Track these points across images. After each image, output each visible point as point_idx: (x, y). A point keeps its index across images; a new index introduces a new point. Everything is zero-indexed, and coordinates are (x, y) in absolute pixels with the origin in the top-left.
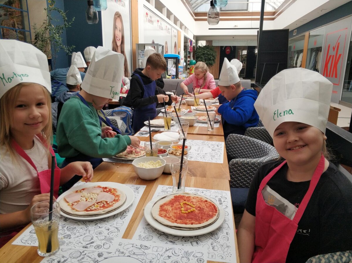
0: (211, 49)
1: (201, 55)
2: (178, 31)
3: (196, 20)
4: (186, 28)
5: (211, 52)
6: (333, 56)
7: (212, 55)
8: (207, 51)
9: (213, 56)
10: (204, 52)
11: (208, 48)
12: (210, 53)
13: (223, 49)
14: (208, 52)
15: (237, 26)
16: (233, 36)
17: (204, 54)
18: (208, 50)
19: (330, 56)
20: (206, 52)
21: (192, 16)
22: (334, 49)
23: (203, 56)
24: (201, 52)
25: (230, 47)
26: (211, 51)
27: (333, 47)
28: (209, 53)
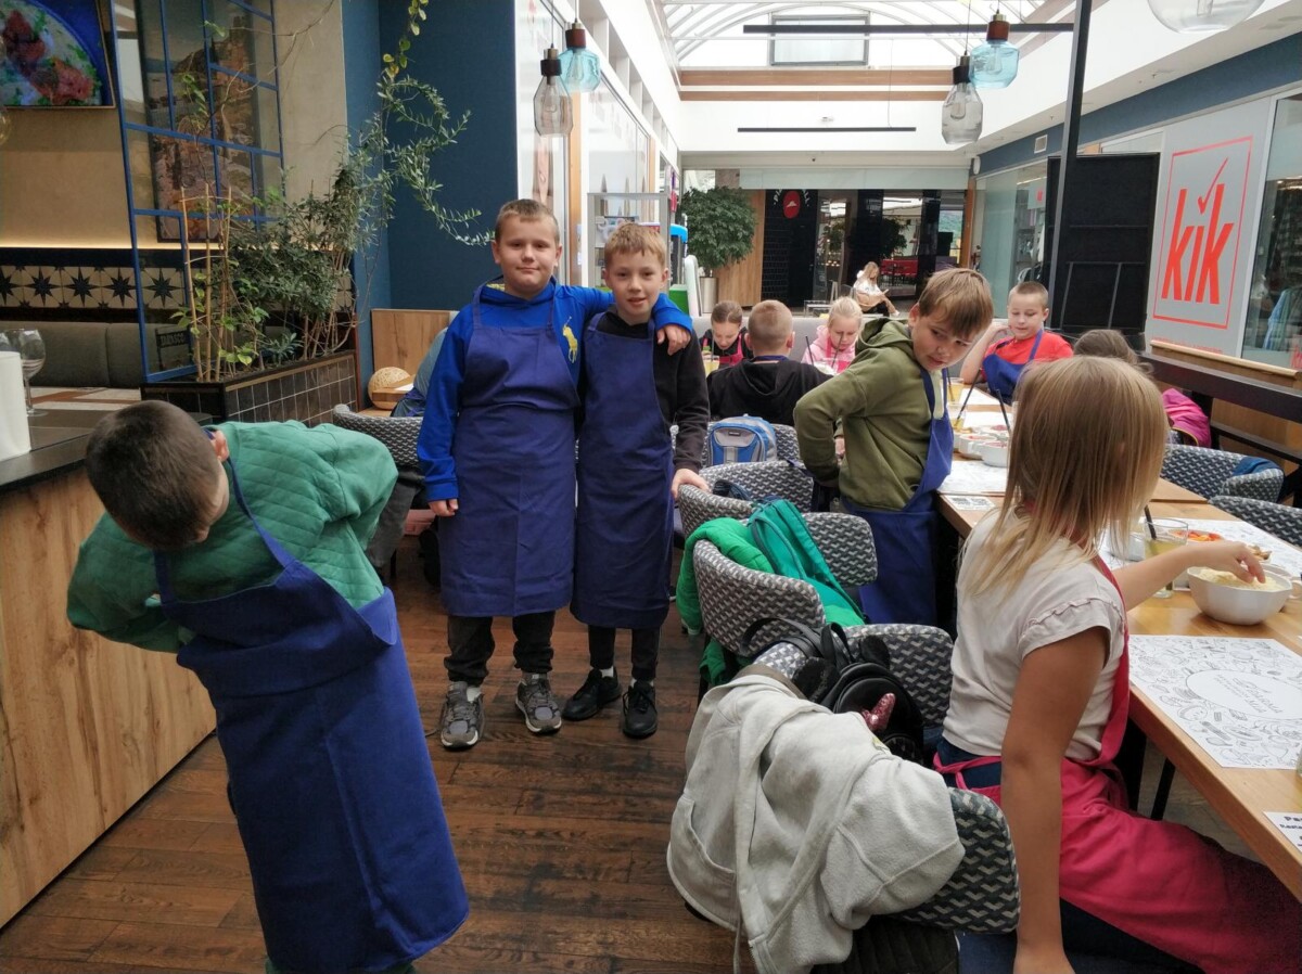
0: (739, 202)
1: (703, 220)
2: (648, 137)
3: (684, 96)
4: (664, 126)
5: (738, 212)
6: (1201, 229)
7: (742, 222)
8: (723, 206)
9: (746, 227)
10: (714, 210)
11: (725, 197)
12: (734, 214)
13: (776, 198)
14: (729, 209)
15: (831, 120)
16: (814, 156)
17: (712, 219)
18: (725, 203)
19: (1189, 230)
20: (719, 210)
21: (676, 83)
22: (1202, 206)
23: (707, 226)
24: (703, 211)
25: (799, 192)
26: (737, 207)
27: (1200, 200)
28: (730, 214)
